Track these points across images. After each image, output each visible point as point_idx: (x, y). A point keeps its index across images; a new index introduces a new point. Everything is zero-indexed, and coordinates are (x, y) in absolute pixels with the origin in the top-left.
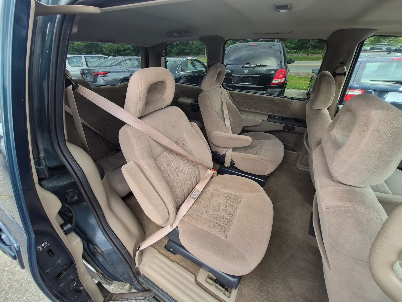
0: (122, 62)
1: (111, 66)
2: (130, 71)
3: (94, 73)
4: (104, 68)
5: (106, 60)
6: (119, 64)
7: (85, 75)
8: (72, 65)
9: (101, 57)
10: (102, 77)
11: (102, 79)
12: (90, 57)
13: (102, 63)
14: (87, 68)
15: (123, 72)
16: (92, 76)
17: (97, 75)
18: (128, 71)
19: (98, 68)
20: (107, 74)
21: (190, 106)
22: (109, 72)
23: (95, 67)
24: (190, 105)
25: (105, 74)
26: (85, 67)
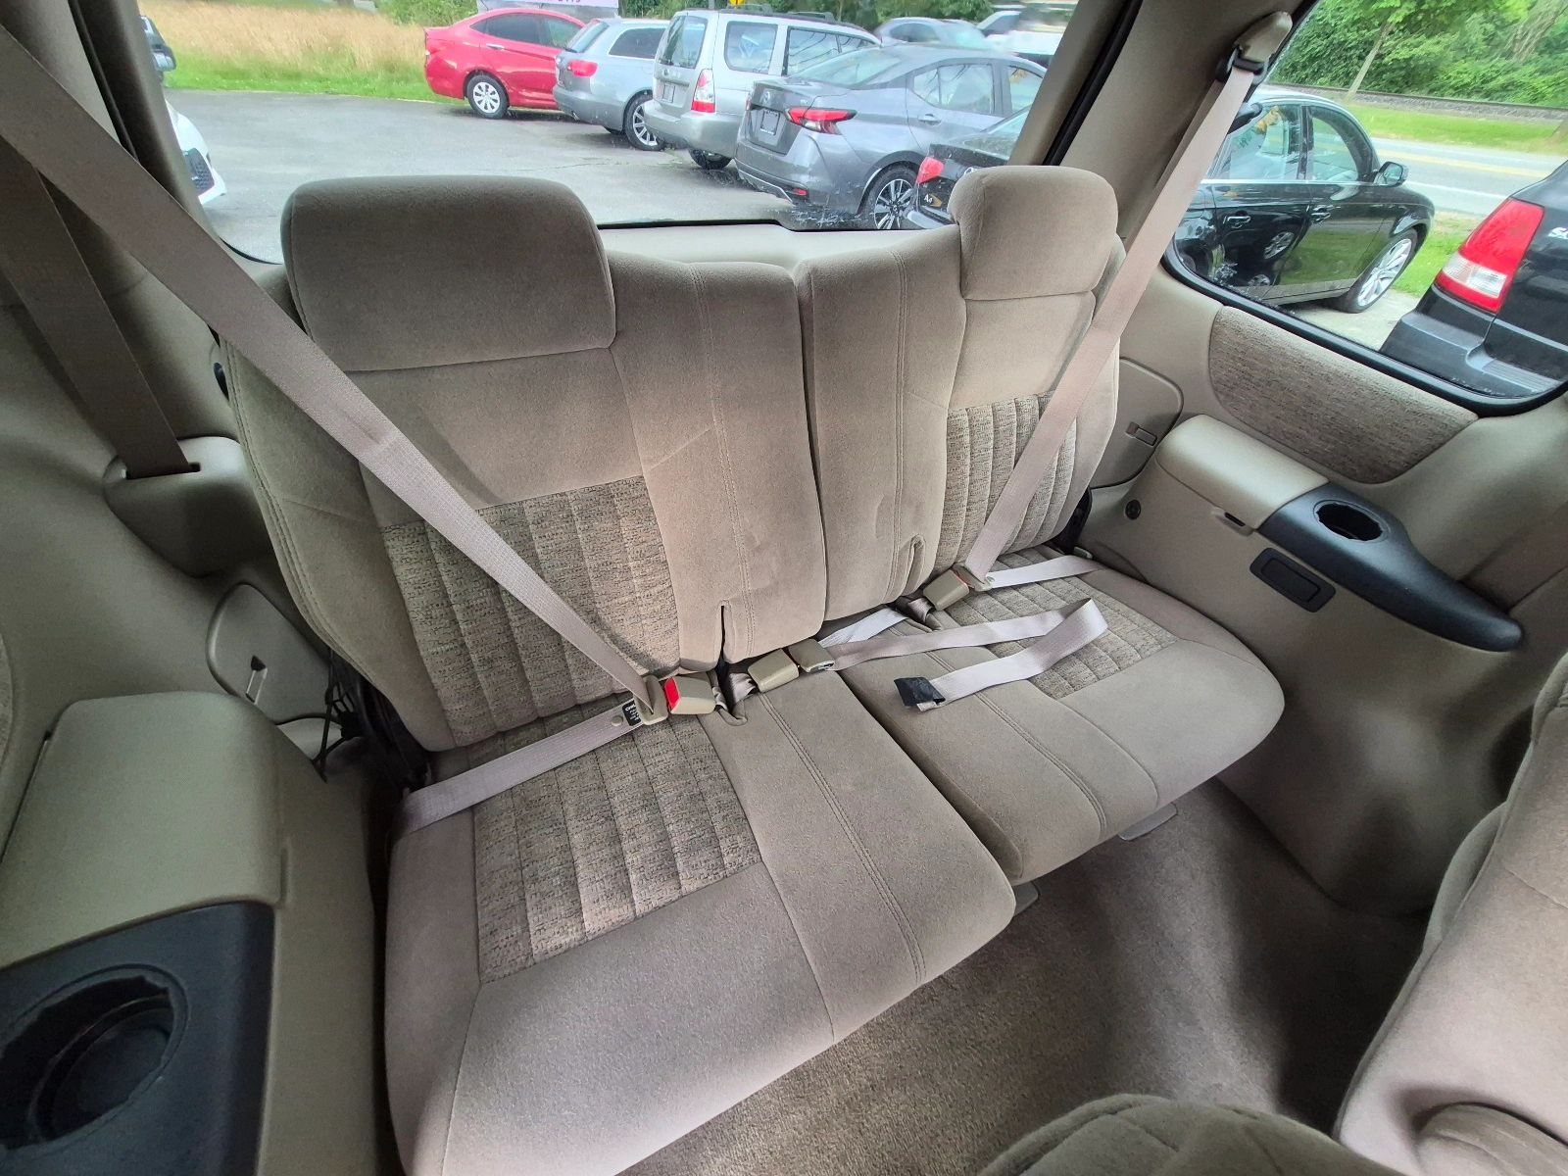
0: (921, 71)
1: (872, 87)
2: (936, 122)
3: (791, 107)
4: (838, 90)
5: (863, 50)
6: (906, 81)
7: (761, 111)
8: (732, 62)
9: (850, 37)
10: (815, 135)
11: (812, 143)
12: (814, 31)
13: (841, 68)
14: (781, 81)
15: (909, 122)
16: (783, 121)
17: (799, 120)
18: (931, 123)
19: (814, 86)
20: (840, 125)
21: (1263, 529)
22: (850, 116)
23: (806, 84)
24: (1263, 525)
25: (830, 121)
26: (774, 76)
